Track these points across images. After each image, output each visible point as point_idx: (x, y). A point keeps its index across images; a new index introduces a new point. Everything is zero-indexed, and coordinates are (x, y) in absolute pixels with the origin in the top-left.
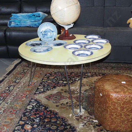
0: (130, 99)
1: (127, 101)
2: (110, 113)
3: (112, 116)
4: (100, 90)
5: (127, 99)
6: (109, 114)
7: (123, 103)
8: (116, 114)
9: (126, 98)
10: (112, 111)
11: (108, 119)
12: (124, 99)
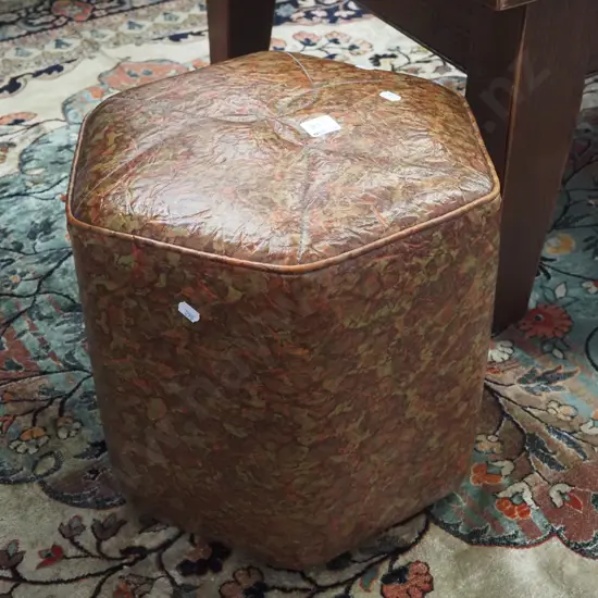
0: (454, 253)
1: (434, 278)
2: (315, 438)
3: (337, 454)
4: (158, 270)
5: (432, 266)
6: (311, 447)
7: (413, 308)
8: (368, 417)
9: (424, 262)
10: (337, 411)
11: (303, 486)
12: (414, 269)
